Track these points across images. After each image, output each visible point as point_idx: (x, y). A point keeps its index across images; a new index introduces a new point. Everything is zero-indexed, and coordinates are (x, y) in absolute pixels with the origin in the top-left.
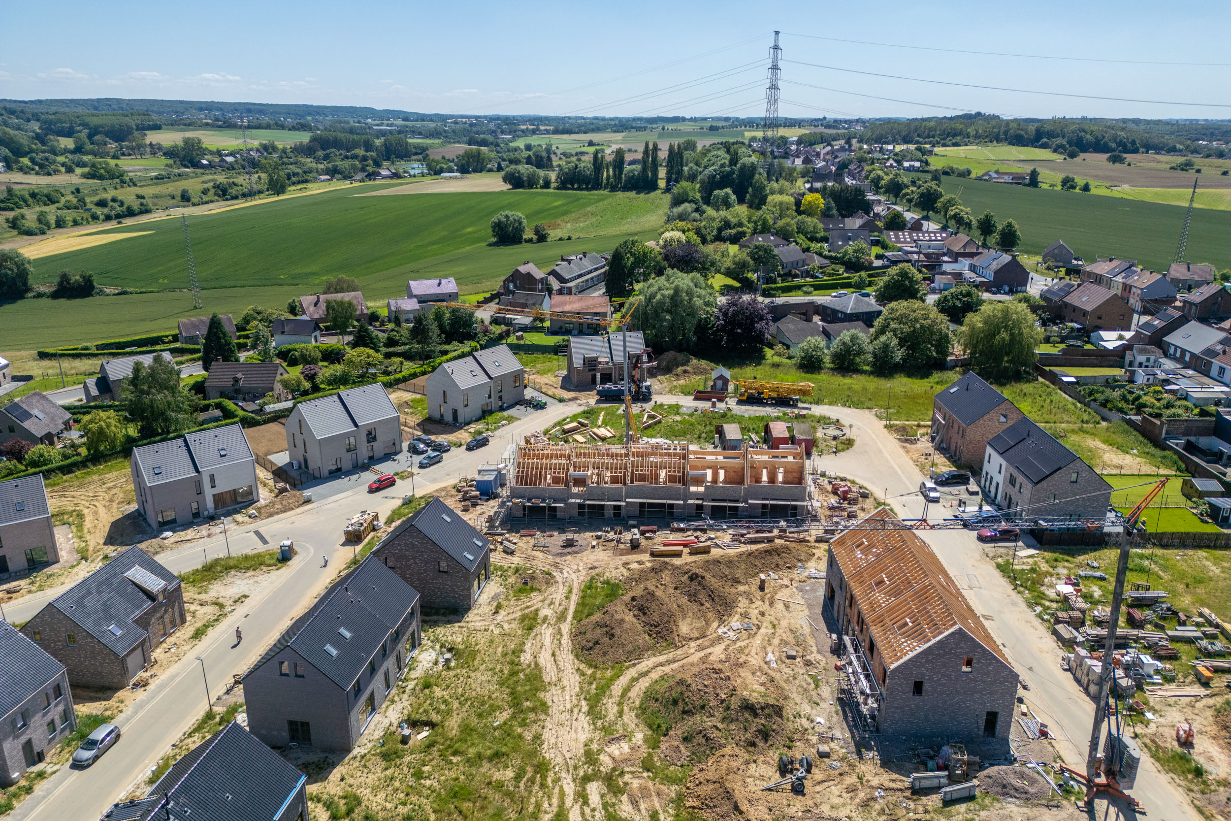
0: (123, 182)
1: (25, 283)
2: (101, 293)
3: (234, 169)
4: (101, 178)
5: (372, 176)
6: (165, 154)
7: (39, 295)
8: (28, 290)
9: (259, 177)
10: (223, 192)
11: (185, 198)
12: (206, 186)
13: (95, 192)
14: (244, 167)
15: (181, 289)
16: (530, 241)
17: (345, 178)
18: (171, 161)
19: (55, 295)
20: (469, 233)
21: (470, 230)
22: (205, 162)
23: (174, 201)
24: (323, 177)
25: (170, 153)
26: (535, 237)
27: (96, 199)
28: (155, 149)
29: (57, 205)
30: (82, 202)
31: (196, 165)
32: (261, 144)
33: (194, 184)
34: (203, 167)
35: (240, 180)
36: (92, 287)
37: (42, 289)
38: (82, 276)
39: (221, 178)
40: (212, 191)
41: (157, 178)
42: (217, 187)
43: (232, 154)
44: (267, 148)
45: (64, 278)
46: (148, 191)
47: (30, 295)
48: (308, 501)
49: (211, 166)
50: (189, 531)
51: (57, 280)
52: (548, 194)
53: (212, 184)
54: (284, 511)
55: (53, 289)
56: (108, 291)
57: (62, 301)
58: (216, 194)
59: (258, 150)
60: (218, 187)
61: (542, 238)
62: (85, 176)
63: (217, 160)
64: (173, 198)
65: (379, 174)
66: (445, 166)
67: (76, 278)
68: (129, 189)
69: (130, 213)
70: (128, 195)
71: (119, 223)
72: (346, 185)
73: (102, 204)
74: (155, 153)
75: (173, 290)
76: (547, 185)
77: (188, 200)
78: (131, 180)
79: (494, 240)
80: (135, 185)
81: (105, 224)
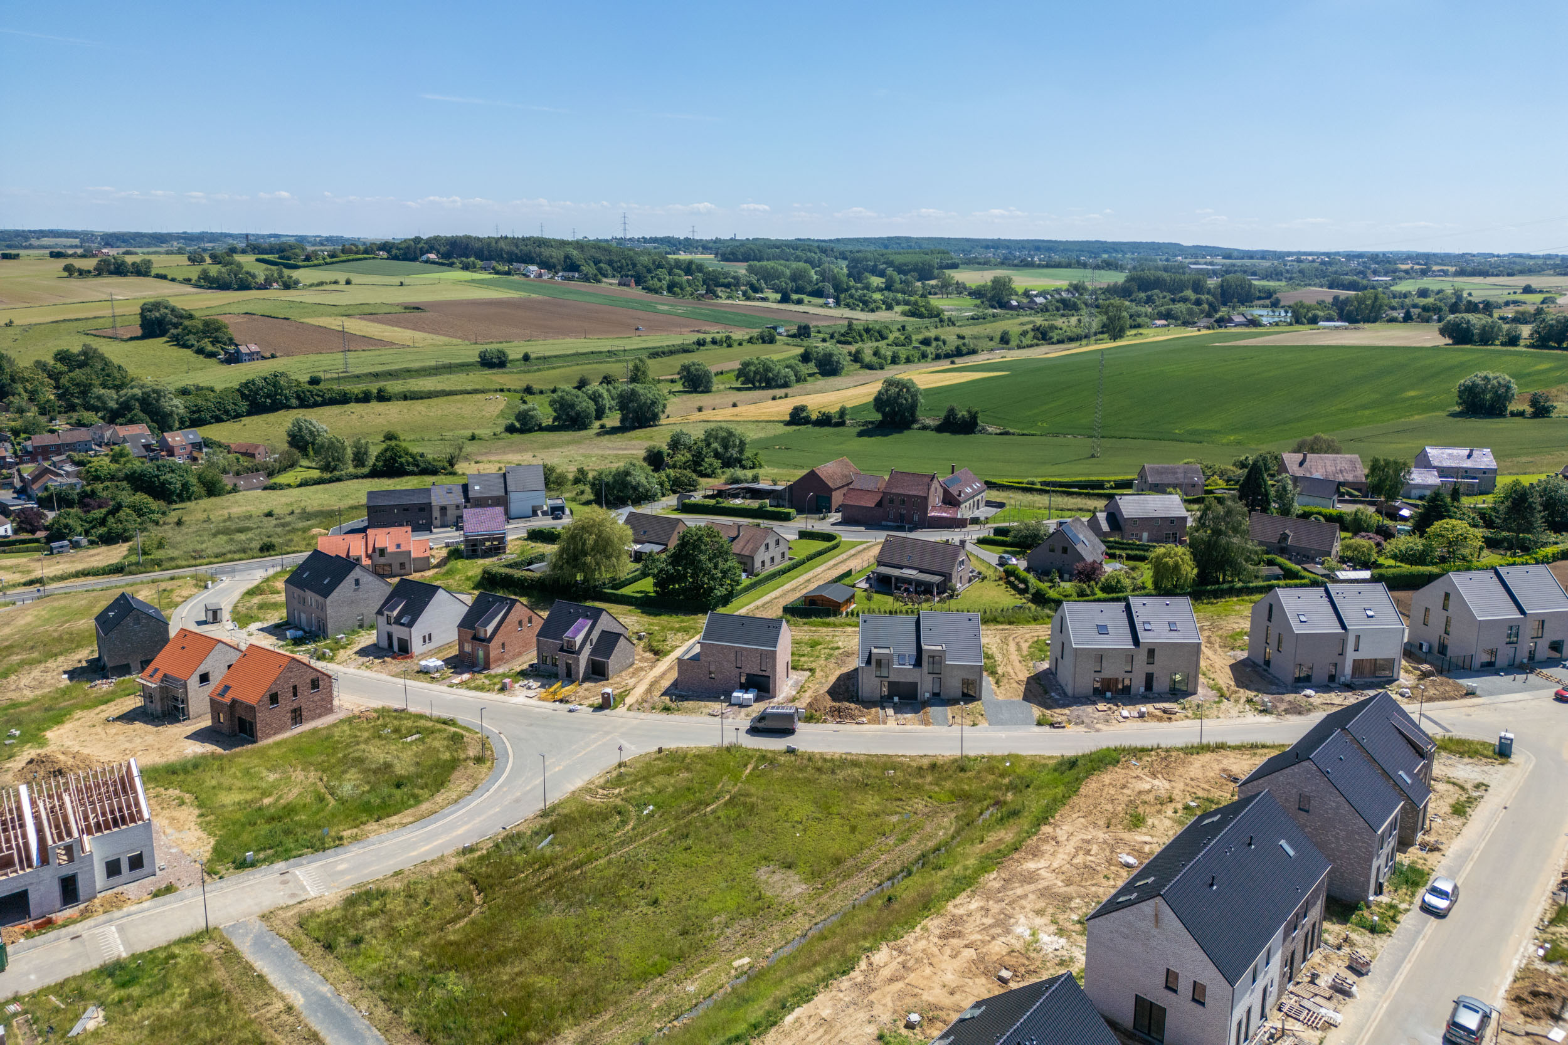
0: (941, 321)
1: (913, 414)
2: (983, 431)
3: (1047, 310)
4: (921, 316)
5: (1222, 322)
6: (970, 294)
7: (925, 428)
8: (915, 421)
9: (1079, 321)
10: (1043, 336)
11: (1005, 340)
12: (1025, 328)
13: (918, 330)
14: (1058, 309)
15: (1065, 435)
16: (1521, 414)
17: (1186, 324)
18: (978, 302)
19: (940, 429)
20: (1413, 398)
21: (1412, 393)
22: (1014, 303)
23: (991, 343)
24: (1158, 322)
25: (977, 293)
26: (1529, 410)
27: (921, 337)
28: (960, 289)
29: (885, 341)
30: (908, 338)
31: (1004, 305)
32: (1071, 285)
33: (1013, 325)
34: (1012, 308)
35: (1059, 322)
36: (976, 424)
37: (929, 422)
38: (969, 412)
39: (1039, 320)
40: (1031, 334)
41: (973, 318)
42: (1036, 329)
43: (1042, 294)
44: (1077, 288)
45: (951, 412)
46: (967, 331)
47: (916, 426)
48: (1471, 693)
49: (1020, 307)
50: (1333, 695)
51: (943, 414)
52: (1520, 354)
53: (1031, 326)
54: (1445, 699)
55: (938, 423)
56: (990, 430)
57: (947, 435)
58: (1035, 337)
59: (1068, 290)
60: (1038, 329)
61: (1541, 410)
62: (904, 314)
63: (1025, 301)
64: (991, 339)
65: (1230, 320)
66: (1321, 314)
67: (962, 413)
68: (948, 329)
69: (959, 353)
70: (950, 335)
71: (953, 363)
72: (1190, 332)
73: (926, 342)
74: (961, 293)
75: (1057, 435)
76: (1513, 341)
77: (1007, 342)
78: (949, 319)
79: (1457, 409)
80: (954, 324)
81: (935, 363)
